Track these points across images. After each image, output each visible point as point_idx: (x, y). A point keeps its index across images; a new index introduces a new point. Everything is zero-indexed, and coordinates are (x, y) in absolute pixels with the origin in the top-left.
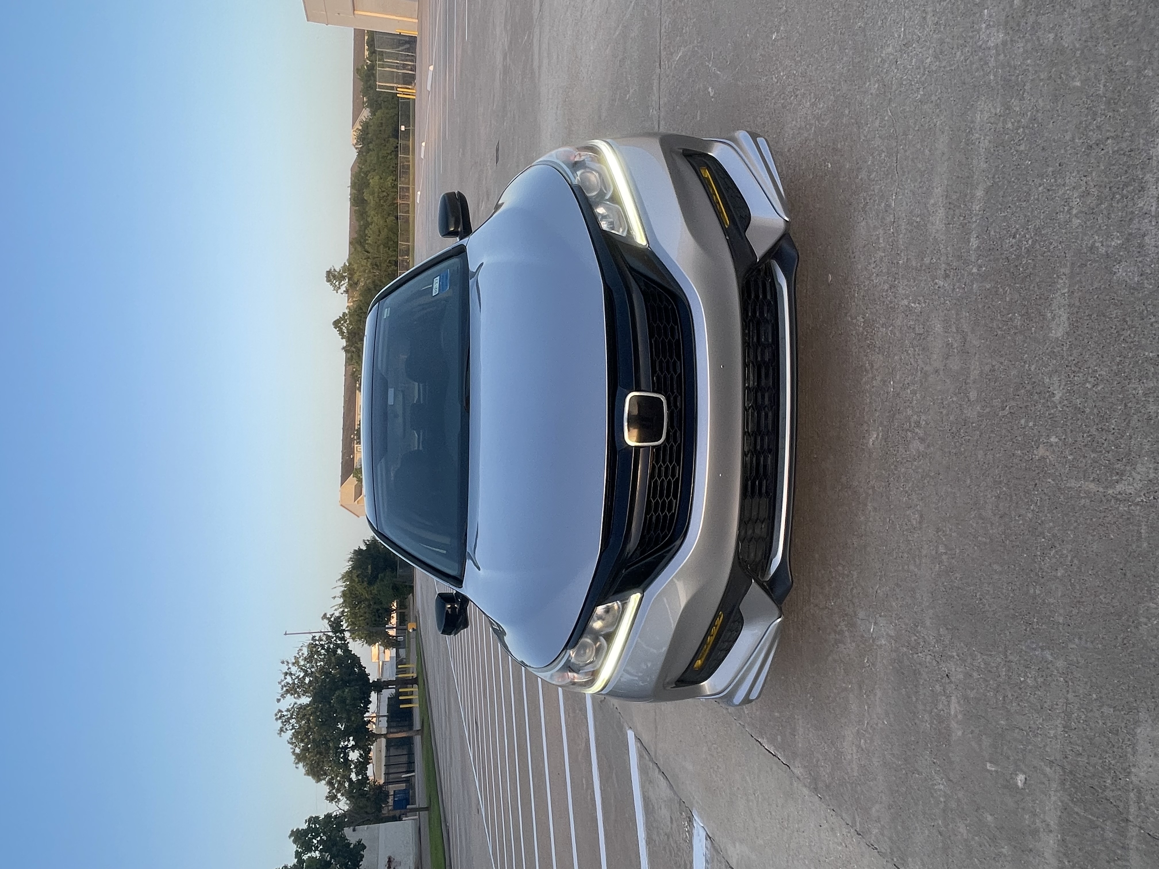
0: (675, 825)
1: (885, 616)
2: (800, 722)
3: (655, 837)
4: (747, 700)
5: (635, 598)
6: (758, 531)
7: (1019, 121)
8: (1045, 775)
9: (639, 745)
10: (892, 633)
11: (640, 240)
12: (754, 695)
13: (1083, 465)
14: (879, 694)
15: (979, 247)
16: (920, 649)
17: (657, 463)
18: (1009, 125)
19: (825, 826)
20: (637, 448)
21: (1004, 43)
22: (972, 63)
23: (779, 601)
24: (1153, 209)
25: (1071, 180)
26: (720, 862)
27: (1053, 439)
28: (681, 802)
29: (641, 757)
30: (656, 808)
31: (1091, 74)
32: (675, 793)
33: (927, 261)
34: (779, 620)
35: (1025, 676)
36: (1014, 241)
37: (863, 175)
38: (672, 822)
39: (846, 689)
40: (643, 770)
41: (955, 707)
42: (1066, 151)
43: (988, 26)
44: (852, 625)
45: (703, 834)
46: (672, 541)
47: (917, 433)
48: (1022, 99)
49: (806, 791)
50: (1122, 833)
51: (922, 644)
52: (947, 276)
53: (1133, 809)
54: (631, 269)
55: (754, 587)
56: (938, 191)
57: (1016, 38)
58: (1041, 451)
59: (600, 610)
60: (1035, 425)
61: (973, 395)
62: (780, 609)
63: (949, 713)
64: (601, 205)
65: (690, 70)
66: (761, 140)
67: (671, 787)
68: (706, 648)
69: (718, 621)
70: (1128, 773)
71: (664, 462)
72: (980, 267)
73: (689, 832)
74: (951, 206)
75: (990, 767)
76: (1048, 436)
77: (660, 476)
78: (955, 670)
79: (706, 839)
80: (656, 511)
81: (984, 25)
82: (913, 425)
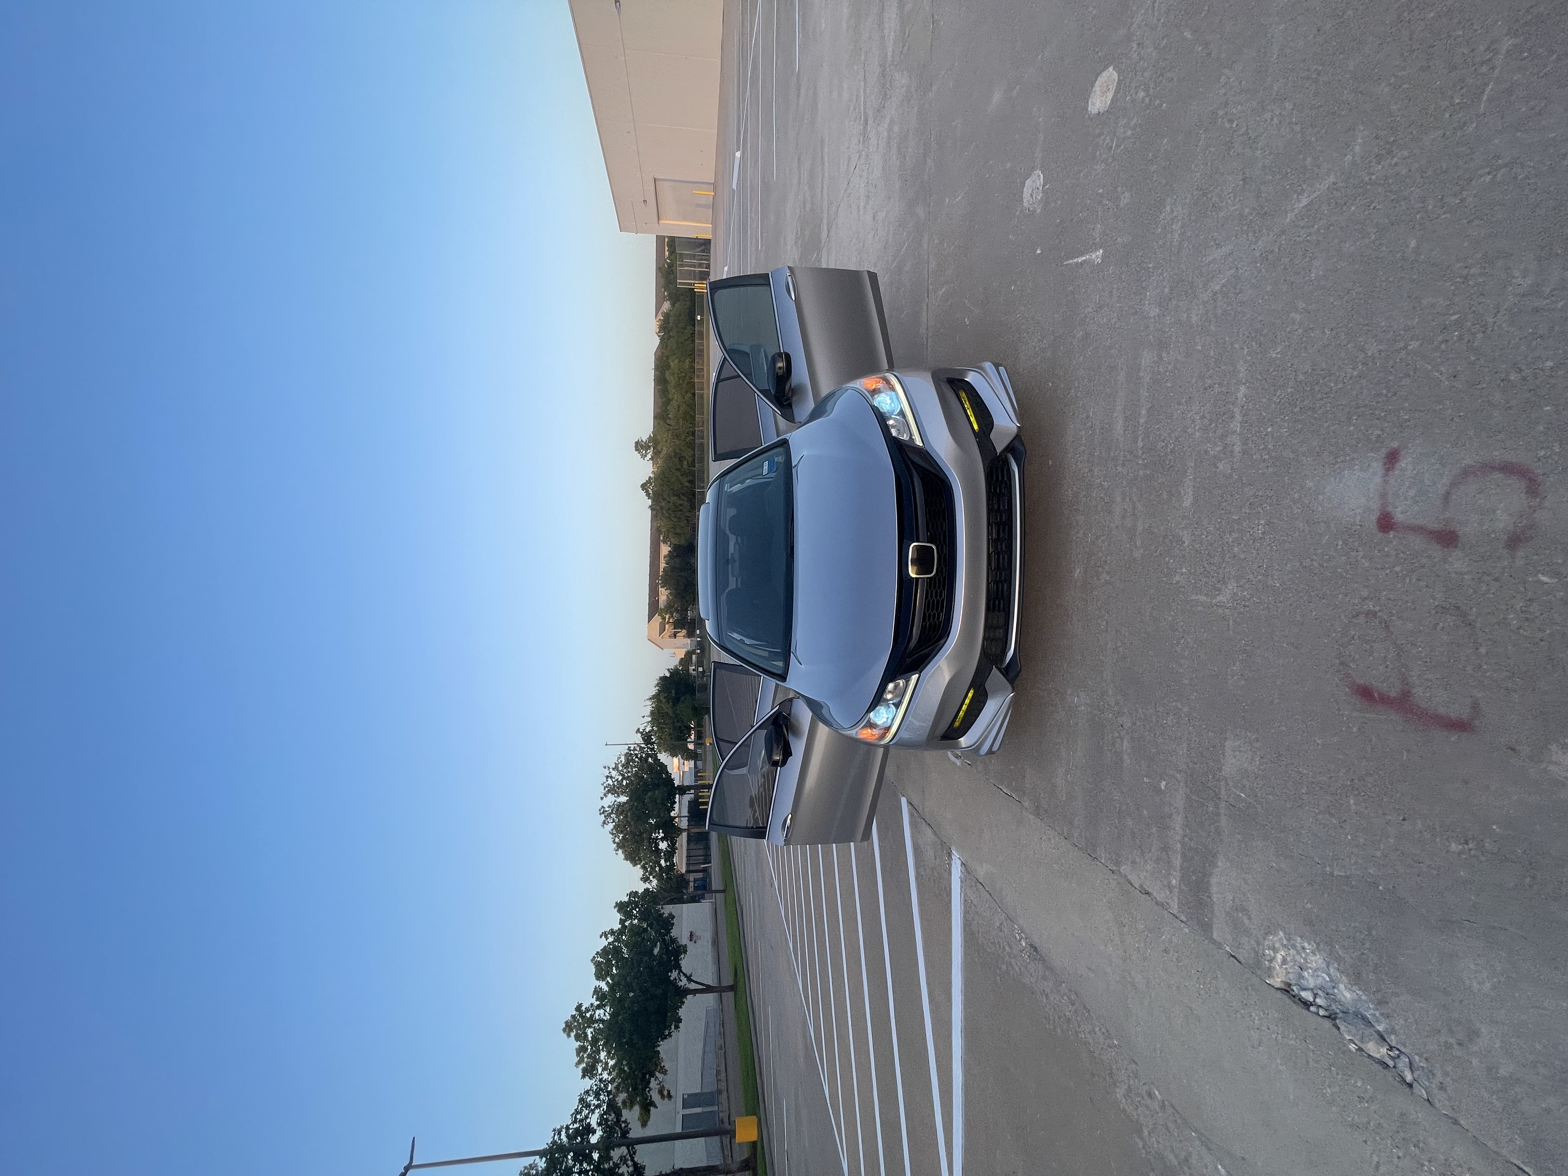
0: (938, 861)
1: (1084, 691)
2: (1028, 770)
3: (922, 873)
4: (990, 752)
5: (915, 677)
6: (997, 634)
7: (1167, 367)
8: (1177, 779)
9: (910, 807)
10: (1088, 702)
11: (919, 443)
12: (995, 748)
13: (1200, 585)
14: (1080, 743)
15: (1143, 447)
16: (1105, 710)
17: (930, 588)
18: (1161, 370)
19: (1044, 838)
20: (917, 579)
21: (1159, 316)
22: (1140, 326)
23: (1012, 681)
24: (1238, 429)
25: (1195, 408)
26: (972, 880)
28: (943, 843)
29: (911, 815)
31: (1207, 342)
32: (938, 838)
33: (1112, 454)
34: (1012, 694)
35: (1166, 720)
36: (1163, 444)
37: (1072, 393)
38: (935, 860)
39: (1058, 743)
40: (913, 824)
41: (1126, 745)
42: (1193, 389)
43: (1149, 304)
44: (1063, 699)
45: (959, 863)
46: (940, 639)
47: (1105, 569)
48: (1169, 353)
49: (1032, 817)
50: (1217, 806)
51: (1107, 706)
52: (1124, 465)
53: (1223, 792)
54: (913, 463)
55: (995, 670)
56: (1119, 408)
57: (1165, 313)
58: (1177, 578)
59: (891, 686)
60: (1174, 561)
61: (1138, 543)
62: (1013, 687)
63: (1122, 750)
64: (891, 418)
65: (952, 303)
66: (1001, 369)
67: (935, 833)
68: (961, 713)
69: (970, 695)
70: (1220, 769)
71: (935, 588)
72: (1144, 460)
73: (948, 864)
74: (1126, 419)
75: (1145, 780)
76: (1181, 568)
77: (932, 597)
78: (1127, 721)
79: (961, 866)
80: (929, 620)
81: (1147, 302)
82: (1102, 563)
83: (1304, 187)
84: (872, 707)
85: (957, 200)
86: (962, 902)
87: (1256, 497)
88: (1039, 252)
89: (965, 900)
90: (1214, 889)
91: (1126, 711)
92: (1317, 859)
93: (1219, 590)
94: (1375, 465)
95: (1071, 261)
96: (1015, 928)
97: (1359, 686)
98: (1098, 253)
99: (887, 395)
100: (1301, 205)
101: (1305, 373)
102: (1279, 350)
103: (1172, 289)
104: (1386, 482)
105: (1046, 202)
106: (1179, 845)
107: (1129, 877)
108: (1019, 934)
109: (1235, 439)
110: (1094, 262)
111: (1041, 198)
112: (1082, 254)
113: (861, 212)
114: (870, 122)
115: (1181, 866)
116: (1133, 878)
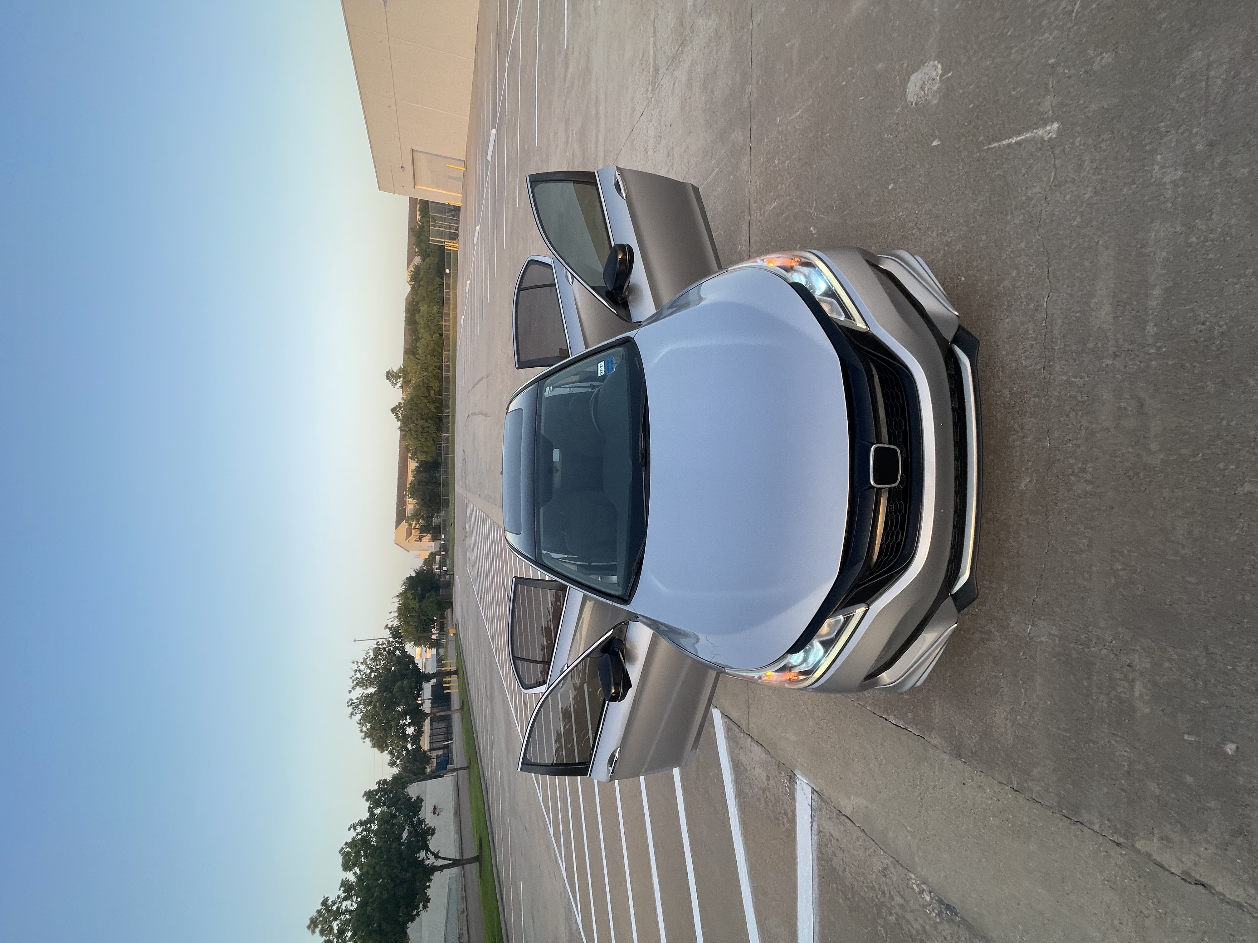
0: (772, 782)
1: (1045, 619)
2: (937, 702)
3: (747, 790)
4: (912, 690)
5: (859, 611)
7: (1206, 236)
9: (727, 720)
10: (1055, 632)
11: (860, 325)
14: (1039, 680)
15: (1157, 333)
16: (1093, 645)
18: (1194, 239)
19: (971, 784)
20: (879, 490)
21: (1184, 179)
26: (831, 811)
28: (780, 765)
29: (728, 730)
30: (748, 768)
32: (772, 757)
33: (1090, 345)
34: (956, 625)
35: (1234, 665)
36: (1203, 327)
37: (1007, 283)
38: (768, 779)
39: (996, 676)
40: (730, 738)
41: (1140, 690)
43: (1162, 168)
44: (1003, 627)
45: (808, 790)
47: (1082, 477)
48: (1209, 220)
49: (947, 757)
51: (1095, 640)
52: (1117, 356)
56: (1103, 292)
57: (1199, 174)
61: (1154, 446)
62: (959, 618)
63: (1132, 695)
65: (788, 215)
66: (916, 257)
67: (768, 752)
72: (1159, 348)
73: (789, 787)
74: (1119, 303)
75: (1188, 738)
78: (1139, 660)
79: (812, 793)
81: (1157, 167)
82: (1076, 471)
85: (794, 116)
86: (815, 832)
88: (935, 143)
89: (820, 832)
95: (996, 144)
96: (911, 878)
98: (1048, 128)
103: (1211, 144)
105: (947, 92)
108: (918, 885)
110: (1044, 138)
111: (940, 88)
112: (1019, 134)
114: (662, 71)
116: (1168, 859)
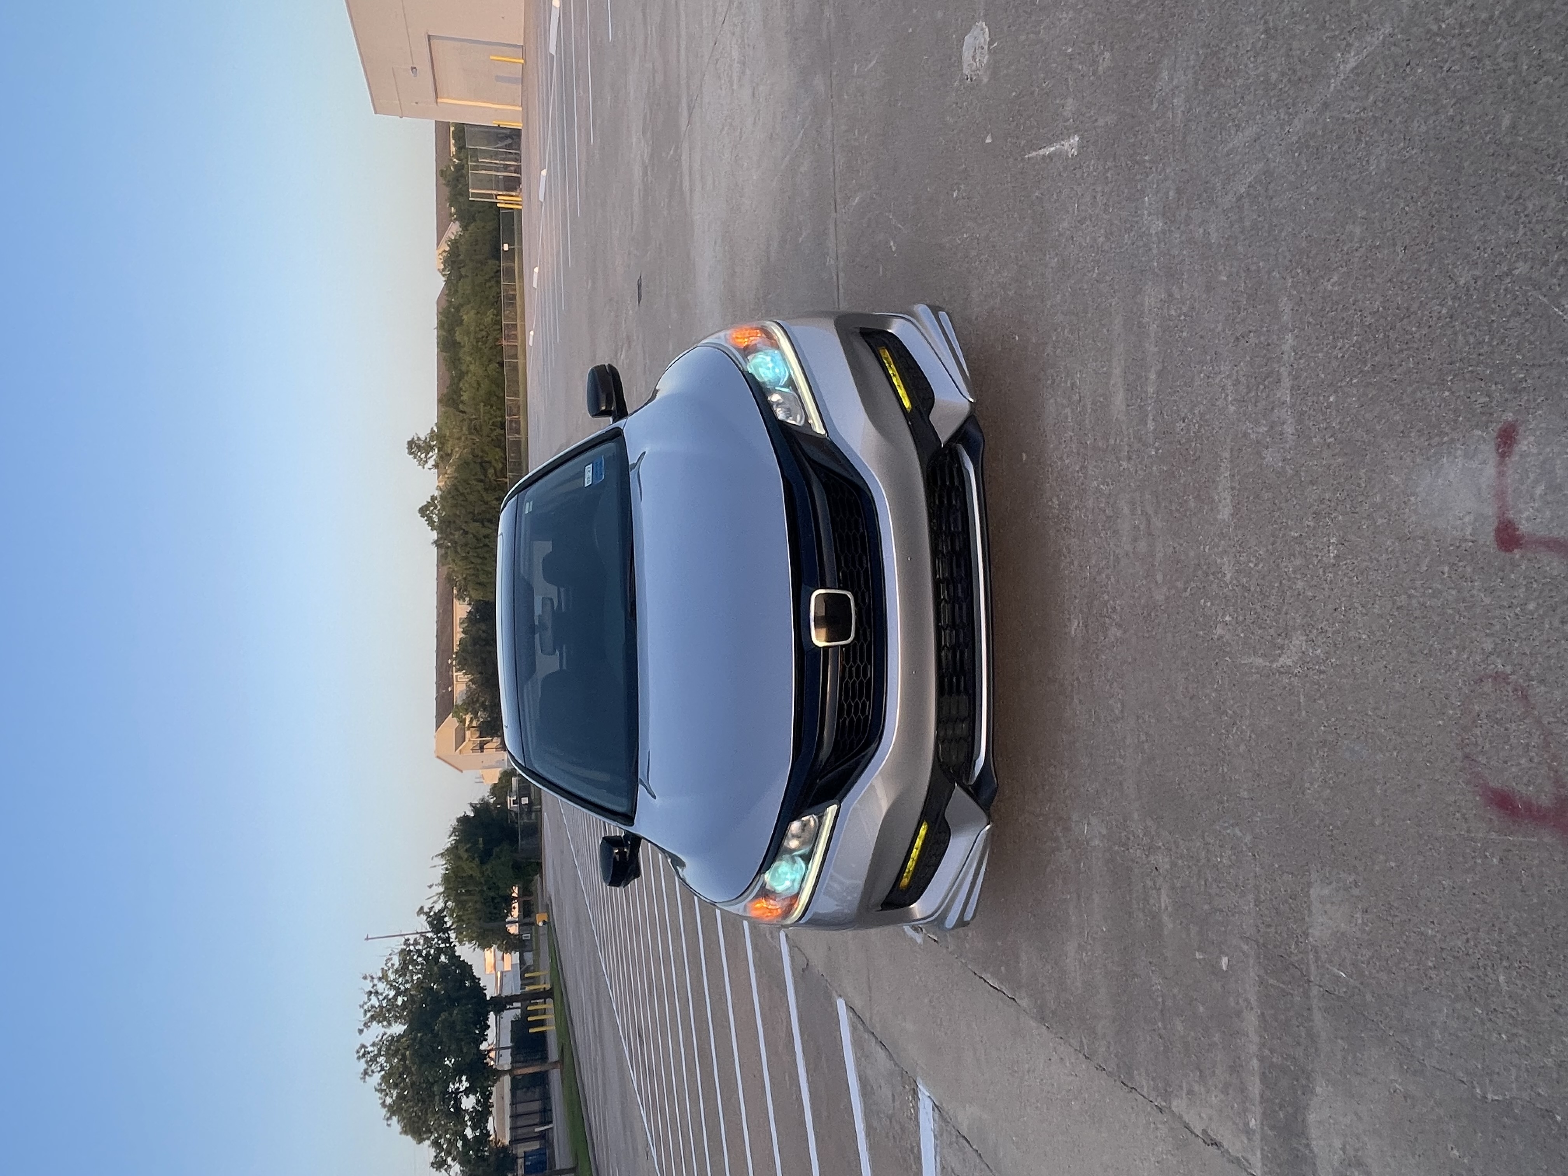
0: (897, 1103)
1: (1096, 815)
2: (1023, 946)
3: (875, 1124)
4: (961, 923)
5: (832, 810)
6: (958, 732)
7: (1181, 308)
8: (1244, 953)
9: (851, 1014)
10: (1104, 832)
11: (819, 429)
12: (968, 917)
13: (1252, 641)
14: (1096, 898)
15: (1155, 430)
16: (1131, 844)
17: (848, 662)
18: (1173, 312)
19: (1055, 1057)
20: (826, 649)
21: (1164, 232)
22: (1138, 248)
23: (986, 807)
24: (1288, 399)
25: (1225, 368)
26: (950, 1133)
27: (1228, 618)
28: (903, 1073)
29: (854, 1029)
30: (875, 1088)
31: (1234, 270)
32: (896, 1064)
33: (1112, 442)
34: (988, 827)
35: (1221, 857)
36: (1183, 425)
37: (1049, 349)
38: (894, 1101)
39: (1065, 900)
40: (857, 1043)
41: (1164, 899)
42: (1219, 340)
43: (1149, 214)
44: (1067, 829)
45: (930, 1105)
46: (868, 744)
47: (1114, 619)
48: (1181, 288)
49: (1033, 1024)
50: (1306, 995)
51: (1132, 838)
52: (1130, 458)
53: (1314, 970)
54: (810, 460)
55: (957, 789)
56: (1117, 371)
57: (1172, 228)
58: (1219, 631)
59: (795, 826)
60: (1212, 604)
61: (1159, 578)
62: (989, 816)
63: (1160, 907)
64: (775, 391)
65: (869, 219)
66: (943, 315)
67: (891, 1057)
68: (911, 864)
69: (923, 832)
70: (1307, 935)
71: (854, 661)
72: (1157, 449)
73: (913, 1107)
74: (1130, 388)
75: (1198, 955)
76: (1224, 616)
77: (851, 677)
78: (1162, 861)
79: (933, 1110)
80: (849, 714)
81: (1146, 212)
82: (1110, 610)
83: (1350, 40)
84: (767, 864)
85: (870, 66)
86: (938, 1170)
87: (1322, 501)
89: (942, 1167)
90: (1314, 1132)
91: (1160, 844)
92: (1460, 1074)
93: (1281, 647)
94: (1483, 447)
95: (1034, 154)
97: (1494, 791)
98: (1072, 141)
99: (766, 354)
100: (1349, 67)
101: (1375, 313)
102: (1335, 279)
103: (1179, 191)
104: (1501, 474)
105: (994, 69)
106: (1255, 1063)
107: (1186, 1118)
109: (1284, 414)
110: (1067, 153)
111: (988, 61)
112: (1051, 144)
113: (735, 87)
115: (1262, 1097)
116: (1191, 1119)
